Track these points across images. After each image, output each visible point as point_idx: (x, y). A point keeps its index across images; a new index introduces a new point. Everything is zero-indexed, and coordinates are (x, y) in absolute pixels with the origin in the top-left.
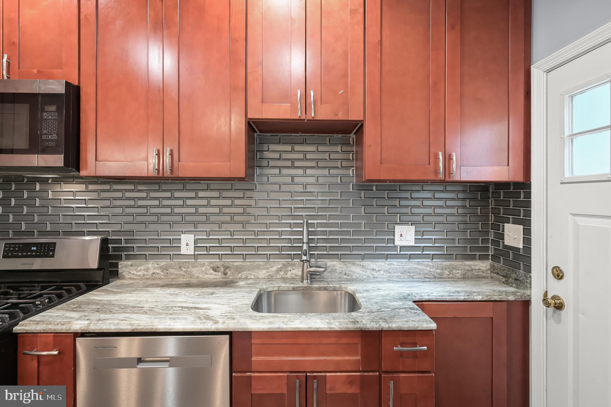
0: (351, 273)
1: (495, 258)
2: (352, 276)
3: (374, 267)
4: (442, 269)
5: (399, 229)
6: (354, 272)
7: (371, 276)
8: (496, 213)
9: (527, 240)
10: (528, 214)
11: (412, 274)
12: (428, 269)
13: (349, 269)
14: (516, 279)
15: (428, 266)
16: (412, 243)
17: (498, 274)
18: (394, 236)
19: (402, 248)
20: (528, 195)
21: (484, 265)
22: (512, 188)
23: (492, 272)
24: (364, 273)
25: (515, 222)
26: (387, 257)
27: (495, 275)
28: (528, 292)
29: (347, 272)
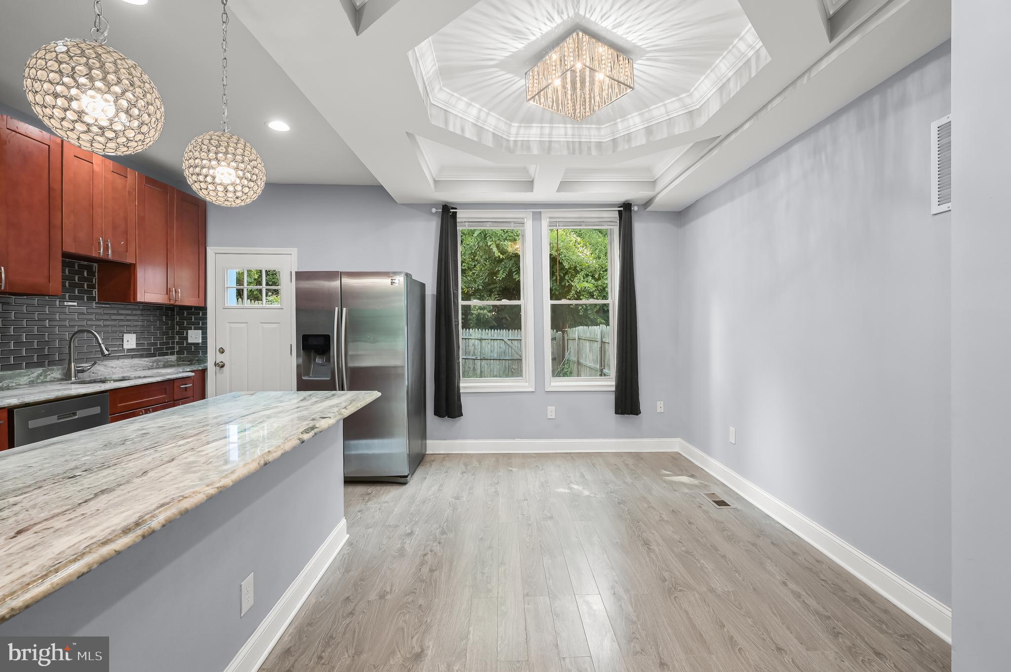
0: (97, 371)
1: (180, 352)
2: (98, 374)
3: (113, 365)
4: (153, 363)
5: (127, 337)
6: (99, 371)
7: (111, 372)
8: (180, 324)
9: (205, 338)
10: (205, 323)
11: (136, 368)
12: (145, 363)
13: (96, 369)
14: (198, 360)
15: (145, 361)
16: (135, 347)
17: (184, 361)
18: (123, 342)
19: (129, 350)
20: (205, 314)
21: (173, 358)
22: (193, 310)
23: (177, 361)
24: (106, 371)
25: (196, 329)
26: (118, 358)
27: (181, 362)
28: (205, 365)
29: (95, 371)
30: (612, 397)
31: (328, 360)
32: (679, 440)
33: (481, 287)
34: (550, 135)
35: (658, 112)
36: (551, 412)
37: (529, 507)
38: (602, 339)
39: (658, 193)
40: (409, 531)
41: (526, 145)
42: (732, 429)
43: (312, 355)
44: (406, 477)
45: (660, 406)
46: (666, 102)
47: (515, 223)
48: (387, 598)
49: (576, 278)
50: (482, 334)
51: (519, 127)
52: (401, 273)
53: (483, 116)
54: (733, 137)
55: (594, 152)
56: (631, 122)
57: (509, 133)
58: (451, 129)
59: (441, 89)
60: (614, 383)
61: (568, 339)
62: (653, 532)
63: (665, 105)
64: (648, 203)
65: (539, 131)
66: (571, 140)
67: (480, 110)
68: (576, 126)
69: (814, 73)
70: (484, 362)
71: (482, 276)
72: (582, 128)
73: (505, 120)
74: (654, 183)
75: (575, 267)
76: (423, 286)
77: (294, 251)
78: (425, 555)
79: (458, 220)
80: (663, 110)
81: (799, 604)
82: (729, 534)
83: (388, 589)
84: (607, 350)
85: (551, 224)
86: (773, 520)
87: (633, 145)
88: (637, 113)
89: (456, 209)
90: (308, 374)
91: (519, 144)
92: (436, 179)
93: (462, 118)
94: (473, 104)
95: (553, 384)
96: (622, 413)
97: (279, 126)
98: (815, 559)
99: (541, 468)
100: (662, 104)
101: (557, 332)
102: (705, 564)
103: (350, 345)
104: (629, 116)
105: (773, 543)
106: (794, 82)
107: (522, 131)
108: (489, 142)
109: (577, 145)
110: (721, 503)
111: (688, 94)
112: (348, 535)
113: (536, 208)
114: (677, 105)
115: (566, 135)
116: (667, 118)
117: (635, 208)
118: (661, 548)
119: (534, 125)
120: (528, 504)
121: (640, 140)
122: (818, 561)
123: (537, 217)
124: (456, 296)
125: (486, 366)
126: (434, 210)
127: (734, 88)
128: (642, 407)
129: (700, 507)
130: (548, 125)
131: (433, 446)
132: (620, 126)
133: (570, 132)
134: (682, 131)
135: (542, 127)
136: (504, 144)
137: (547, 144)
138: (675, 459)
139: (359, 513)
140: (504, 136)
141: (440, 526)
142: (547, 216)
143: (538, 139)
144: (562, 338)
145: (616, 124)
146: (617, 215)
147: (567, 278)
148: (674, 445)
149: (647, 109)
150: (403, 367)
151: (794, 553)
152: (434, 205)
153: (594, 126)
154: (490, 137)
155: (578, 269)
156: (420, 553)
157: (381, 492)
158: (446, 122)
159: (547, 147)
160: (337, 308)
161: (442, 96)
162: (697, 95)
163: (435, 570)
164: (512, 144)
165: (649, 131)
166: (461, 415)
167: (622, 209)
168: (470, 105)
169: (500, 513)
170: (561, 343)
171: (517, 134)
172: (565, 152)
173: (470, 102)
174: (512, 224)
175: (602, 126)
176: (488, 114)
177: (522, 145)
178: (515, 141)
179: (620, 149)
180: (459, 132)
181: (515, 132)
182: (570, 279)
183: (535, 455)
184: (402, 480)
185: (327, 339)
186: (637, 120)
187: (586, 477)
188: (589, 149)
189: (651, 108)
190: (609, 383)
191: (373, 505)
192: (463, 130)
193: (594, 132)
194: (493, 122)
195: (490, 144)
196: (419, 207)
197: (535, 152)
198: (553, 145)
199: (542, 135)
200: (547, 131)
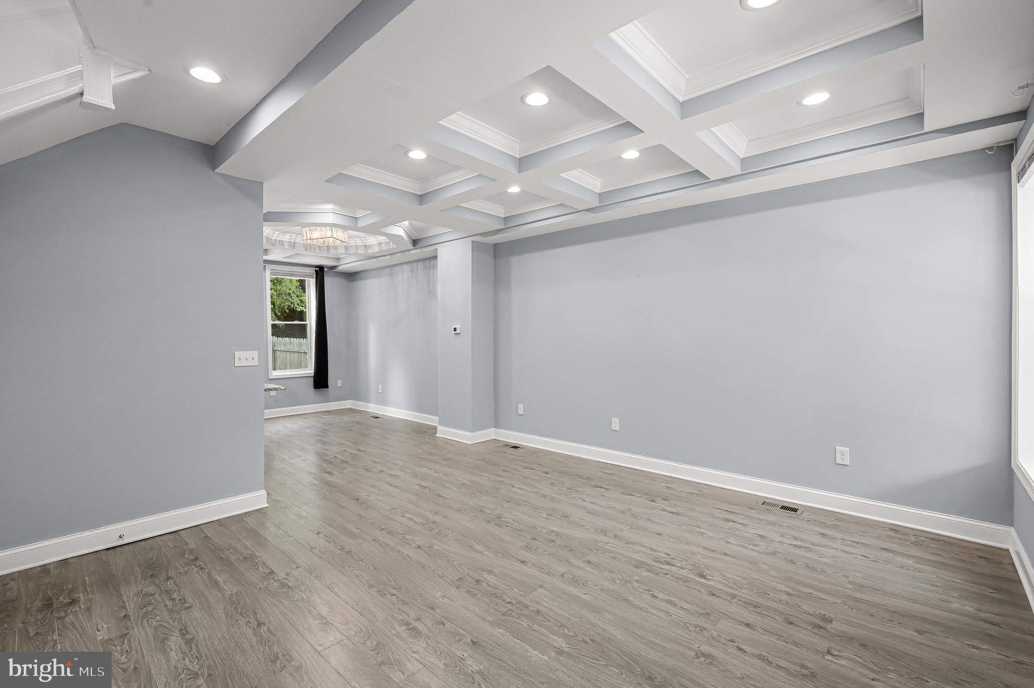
30: (312, 380)
32: (350, 401)
34: (295, 239)
38: (273, 348)
39: (340, 264)
41: (282, 242)
42: (380, 386)
45: (340, 383)
54: (383, 257)
55: (317, 250)
57: (273, 236)
60: (313, 372)
63: (354, 240)
65: (289, 237)
66: (305, 243)
73: (273, 230)
74: (339, 260)
82: (383, 423)
84: (278, 356)
85: (273, 274)
86: (398, 418)
87: (338, 252)
91: (277, 241)
95: (274, 374)
96: (318, 388)
106: (402, 252)
107: (280, 236)
109: (309, 246)
110: (377, 418)
111: (366, 239)
114: (360, 241)
116: (355, 245)
117: (326, 270)
128: (330, 384)
134: (362, 253)
136: (270, 242)
138: (350, 411)
148: (348, 404)
162: (369, 241)
164: (273, 240)
167: (318, 269)
177: (279, 242)
188: (315, 248)
190: (310, 372)
197: (286, 246)
198: (296, 244)
199: (290, 239)
200: (294, 237)
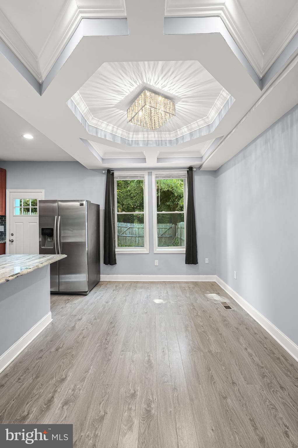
9: (5, 229)
10: (5, 223)
14: (2, 239)
20: (5, 218)
25: (1, 225)
28: (5, 241)
30: (184, 256)
31: (53, 239)
32: (216, 276)
33: (139, 205)
34: (148, 137)
35: (194, 126)
36: (156, 262)
37: (138, 307)
39: (204, 163)
40: (80, 318)
41: (137, 142)
42: (235, 272)
43: (46, 237)
44: (87, 292)
45: (207, 260)
46: (197, 121)
47: (140, 177)
48: (59, 350)
49: (180, 200)
50: (139, 226)
51: (133, 134)
52: (85, 200)
53: (115, 130)
54: (229, 136)
55: (168, 145)
56: (183, 131)
57: (129, 137)
58: (99, 136)
59: (93, 118)
60: (185, 250)
61: (177, 228)
62: (191, 321)
63: (197, 122)
64: (200, 167)
65: (142, 136)
66: (157, 139)
67: (113, 127)
68: (159, 133)
69: (257, 106)
70: (140, 238)
71: (139, 200)
72: (162, 134)
73: (126, 131)
74: (202, 158)
75: (180, 195)
76: (98, 206)
77: (43, 191)
78: (83, 330)
79: (114, 176)
80: (196, 125)
81: (250, 360)
82: (227, 323)
83: (61, 347)
85: (156, 177)
86: (250, 316)
87: (185, 141)
88: (185, 127)
89: (114, 171)
90: (44, 246)
91: (134, 142)
92: (103, 158)
93: (105, 131)
94: (109, 124)
95: (157, 250)
96: (189, 264)
97: (28, 136)
98: (264, 336)
99: (149, 288)
100: (195, 122)
101: (172, 225)
102: (211, 338)
103: (62, 232)
104: (182, 128)
105: (246, 328)
106: (250, 110)
107: (135, 136)
108: (119, 141)
109: (160, 141)
110: (228, 307)
111: (207, 117)
112: (52, 320)
113: (150, 170)
114: (202, 122)
115: (155, 137)
116: (198, 128)
117: (194, 169)
118: (192, 329)
119: (140, 133)
120: (138, 306)
121: (188, 139)
122: (266, 338)
123: (150, 174)
124: (113, 210)
125: (141, 240)
126: (104, 172)
127: (223, 114)
128: (199, 261)
129: (217, 309)
130: (146, 133)
131: (103, 278)
132: (179, 132)
133: (156, 136)
134: (205, 134)
135: (143, 134)
136: (127, 142)
137: (146, 141)
138: (213, 285)
139: (61, 309)
140: (127, 139)
141: (95, 316)
142: (154, 173)
143: (142, 139)
144: (174, 228)
145: (177, 132)
146: (186, 172)
147: (176, 200)
148: (213, 278)
149: (189, 125)
150: (85, 242)
151: (255, 334)
152: (104, 169)
153: (167, 133)
154: (119, 139)
155: (181, 196)
156: (82, 329)
157: (75, 299)
158: (97, 133)
159: (147, 143)
160: (56, 217)
161: (94, 121)
162: (210, 117)
163: (85, 337)
164: (130, 142)
165: (191, 134)
166: (116, 264)
167: (188, 170)
168: (108, 125)
169: (124, 310)
170: (174, 229)
171: (133, 137)
172: (155, 145)
173: (107, 124)
174: (139, 177)
175: (171, 133)
176: (117, 129)
177: (135, 142)
178: (132, 141)
179: (179, 143)
180: (103, 137)
181: (132, 137)
182: (178, 201)
183: (149, 282)
184: (85, 293)
185: (52, 230)
186: (186, 129)
187: (169, 293)
188: (166, 143)
189: (191, 124)
190: (182, 249)
191: (69, 305)
192: (105, 136)
193: (167, 136)
194: (120, 132)
195: (119, 142)
196: (97, 170)
197: (141, 145)
198: (149, 142)
199: (144, 137)
200: (146, 136)
